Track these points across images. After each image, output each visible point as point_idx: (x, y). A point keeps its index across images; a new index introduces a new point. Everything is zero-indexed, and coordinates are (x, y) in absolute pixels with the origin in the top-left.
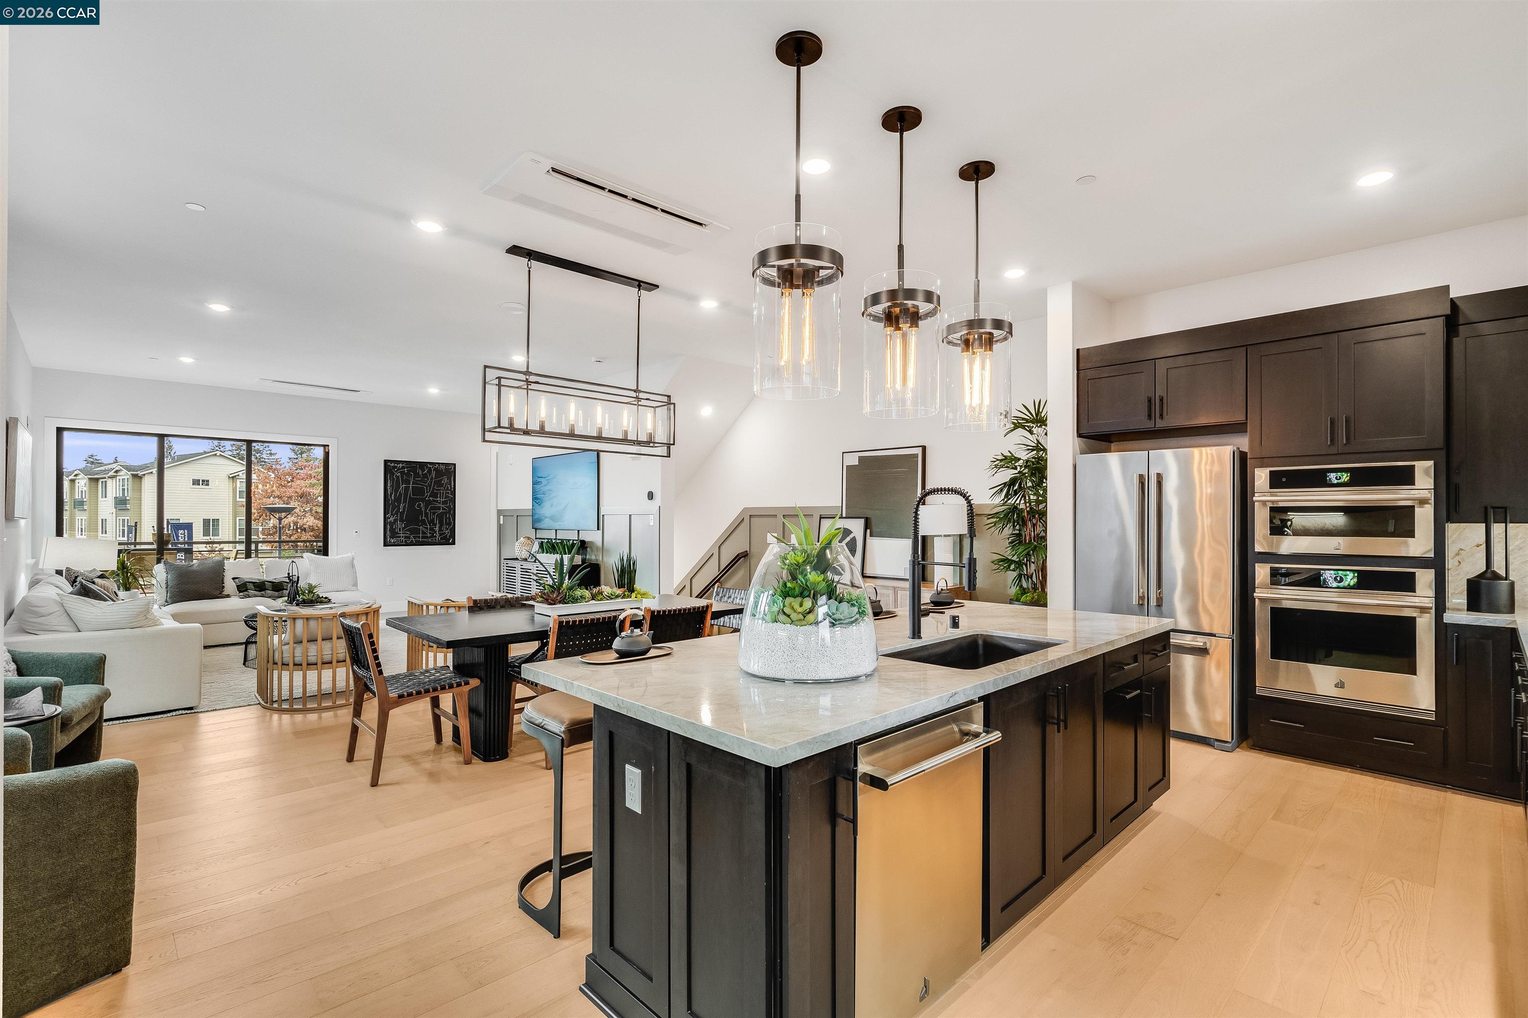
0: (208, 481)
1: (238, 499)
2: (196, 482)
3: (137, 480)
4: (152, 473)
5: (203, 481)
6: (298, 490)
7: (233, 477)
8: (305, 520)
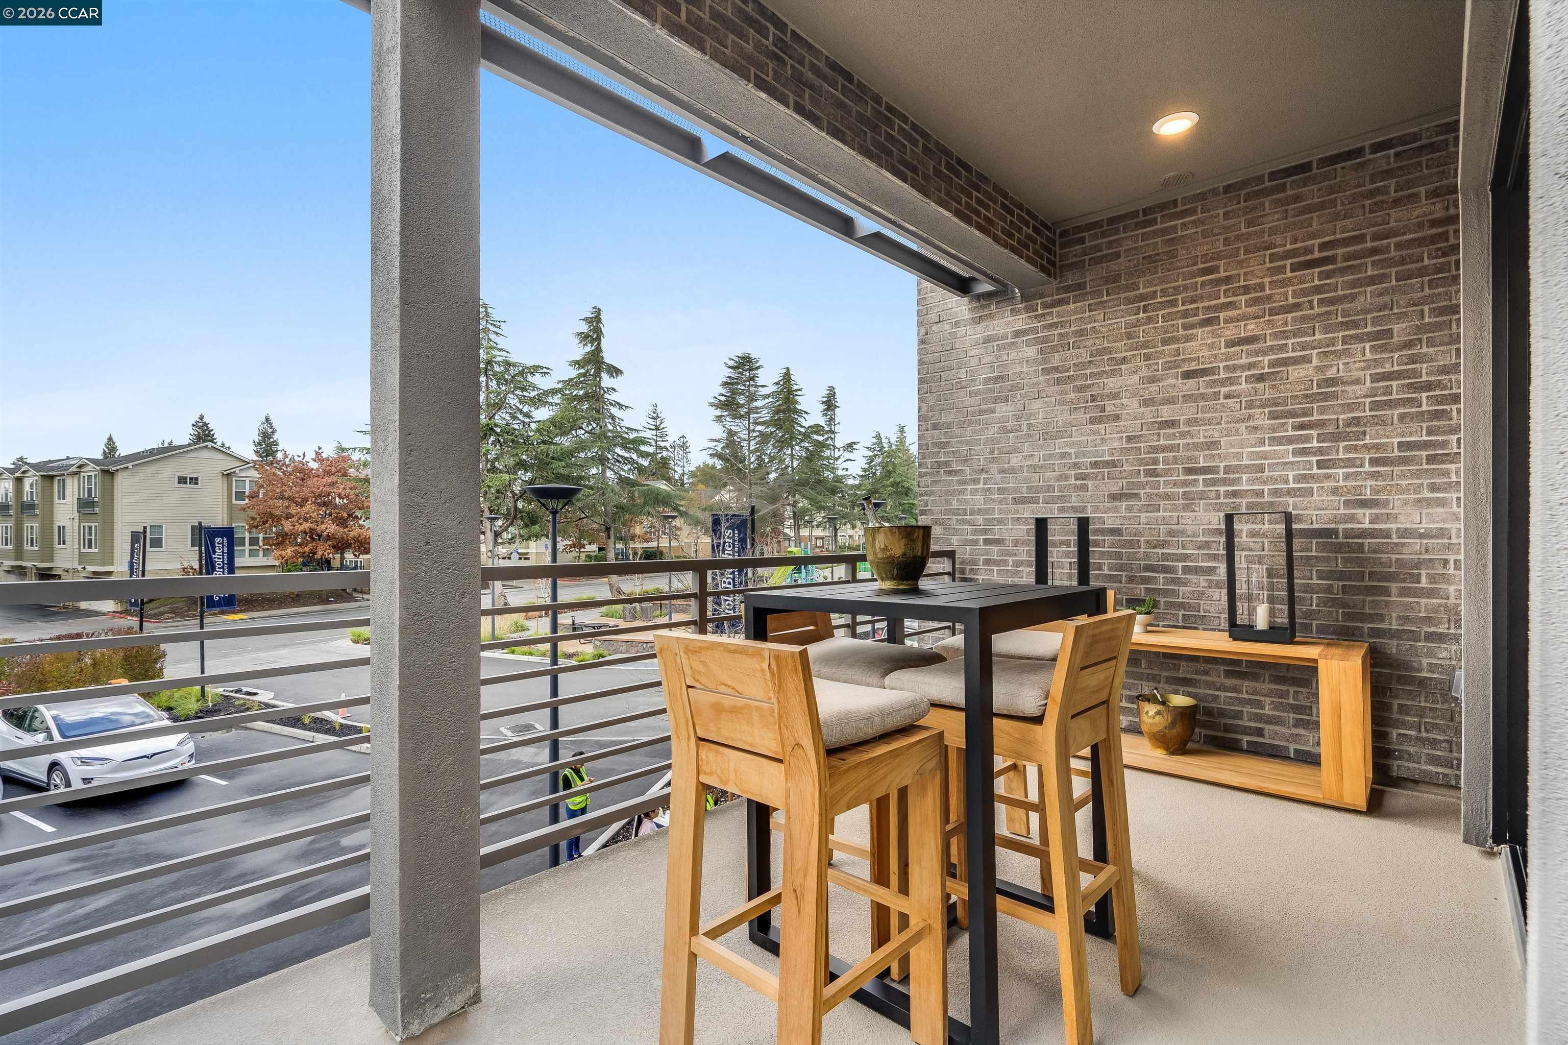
0: (197, 479)
1: (234, 502)
2: (182, 480)
3: (108, 477)
4: (127, 468)
5: (191, 479)
6: (315, 490)
7: (227, 475)
8: (323, 527)
